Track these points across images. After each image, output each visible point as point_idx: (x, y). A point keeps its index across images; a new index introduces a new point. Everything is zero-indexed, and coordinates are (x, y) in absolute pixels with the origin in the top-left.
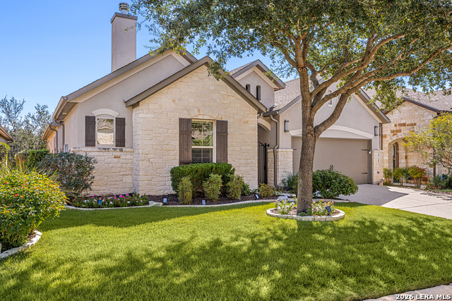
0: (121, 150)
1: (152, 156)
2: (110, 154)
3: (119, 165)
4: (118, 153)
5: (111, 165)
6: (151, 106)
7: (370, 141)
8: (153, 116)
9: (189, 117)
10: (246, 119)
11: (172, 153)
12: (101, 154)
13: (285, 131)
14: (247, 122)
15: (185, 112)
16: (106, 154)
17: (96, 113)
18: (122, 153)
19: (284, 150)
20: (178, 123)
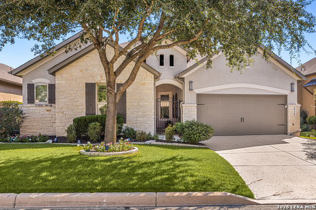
0: (51, 106)
1: (65, 110)
2: (44, 108)
3: (50, 116)
4: (49, 108)
5: (44, 116)
6: (64, 76)
7: (286, 96)
8: (65, 82)
9: (94, 82)
10: (143, 82)
11: (81, 107)
12: (37, 108)
13: (190, 90)
14: (144, 84)
15: (90, 78)
16: (41, 108)
17: (34, 81)
18: (52, 108)
19: (187, 105)
20: (85, 86)
